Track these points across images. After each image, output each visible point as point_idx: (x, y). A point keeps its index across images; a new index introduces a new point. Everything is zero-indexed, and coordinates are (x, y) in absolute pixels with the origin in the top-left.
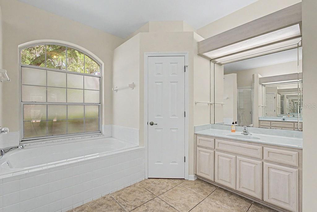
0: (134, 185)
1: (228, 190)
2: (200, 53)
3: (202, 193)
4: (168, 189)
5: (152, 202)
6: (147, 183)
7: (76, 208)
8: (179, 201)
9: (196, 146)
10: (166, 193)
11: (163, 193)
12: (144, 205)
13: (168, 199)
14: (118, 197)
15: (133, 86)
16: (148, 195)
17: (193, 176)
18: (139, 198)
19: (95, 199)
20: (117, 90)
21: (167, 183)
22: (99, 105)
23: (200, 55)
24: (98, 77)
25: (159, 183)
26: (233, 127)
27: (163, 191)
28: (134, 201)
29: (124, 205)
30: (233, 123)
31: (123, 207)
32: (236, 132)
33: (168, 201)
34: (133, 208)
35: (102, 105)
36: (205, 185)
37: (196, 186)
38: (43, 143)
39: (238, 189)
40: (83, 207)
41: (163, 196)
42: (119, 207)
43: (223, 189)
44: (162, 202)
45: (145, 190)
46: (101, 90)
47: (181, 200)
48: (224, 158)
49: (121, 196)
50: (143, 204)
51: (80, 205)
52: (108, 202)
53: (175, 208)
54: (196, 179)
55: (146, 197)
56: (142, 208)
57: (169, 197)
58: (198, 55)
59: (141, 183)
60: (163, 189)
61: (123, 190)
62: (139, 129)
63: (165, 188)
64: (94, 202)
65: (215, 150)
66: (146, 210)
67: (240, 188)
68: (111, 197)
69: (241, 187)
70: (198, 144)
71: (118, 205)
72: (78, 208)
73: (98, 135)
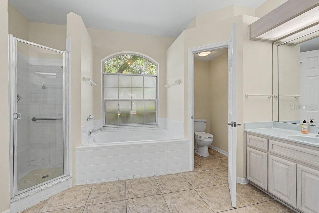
0: (178, 174)
1: (287, 206)
2: (252, 37)
3: (246, 199)
4: (208, 186)
5: (187, 192)
6: (189, 175)
7: (128, 180)
8: (216, 199)
9: (246, 146)
10: (204, 188)
11: (202, 187)
12: (179, 193)
13: (204, 194)
14: (160, 180)
15: (179, 82)
16: (186, 185)
17: (243, 179)
18: (177, 185)
19: (142, 177)
20: (169, 87)
21: (210, 180)
22: (156, 101)
23: (252, 39)
24: (155, 76)
25: (201, 178)
26: (303, 126)
27: (202, 186)
28: (172, 187)
29: (162, 188)
30: (305, 122)
31: (161, 188)
32: (309, 134)
33: (203, 196)
34: (168, 192)
35: (158, 101)
36: (256, 193)
37: (243, 190)
38: (115, 129)
39: (299, 207)
40: (133, 180)
41: (200, 189)
42: (158, 188)
43: (280, 203)
44: (196, 194)
45: (185, 180)
46: (157, 88)
47: (217, 198)
48: (280, 165)
49: (162, 180)
50: (178, 191)
51: (131, 178)
52: (151, 182)
53: (208, 204)
54: (248, 184)
55: (183, 186)
56: (175, 194)
57: (205, 193)
58: (249, 40)
59: (184, 174)
60: (203, 184)
61: (165, 175)
62: (183, 123)
63: (205, 184)
64: (141, 179)
65: (269, 153)
66: (179, 197)
67: (301, 206)
68: (155, 179)
69: (303, 206)
70: (248, 143)
71: (157, 186)
72: (129, 180)
73: (154, 127)
